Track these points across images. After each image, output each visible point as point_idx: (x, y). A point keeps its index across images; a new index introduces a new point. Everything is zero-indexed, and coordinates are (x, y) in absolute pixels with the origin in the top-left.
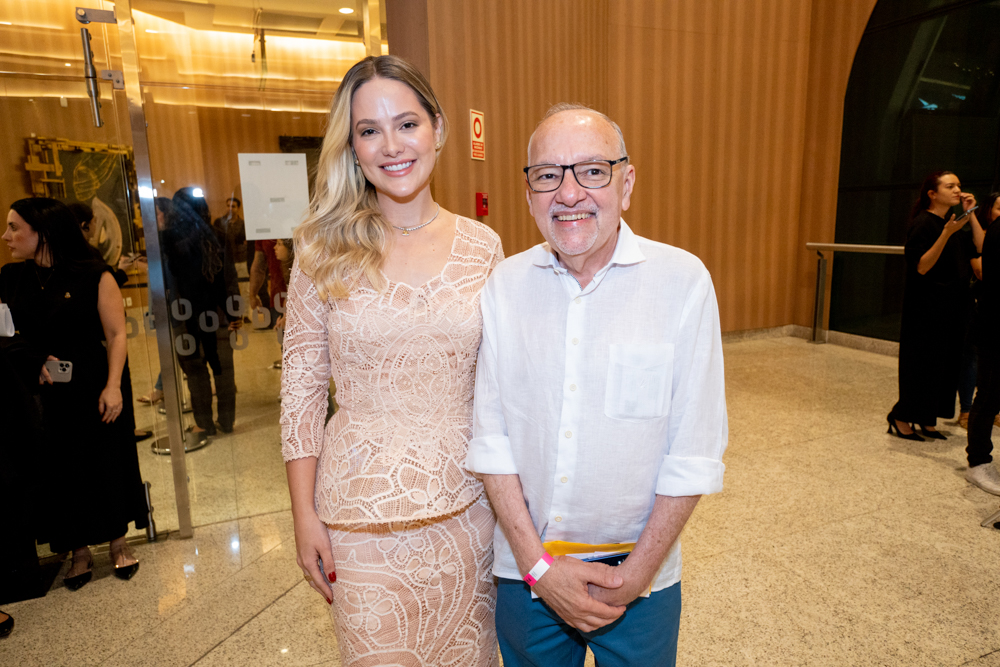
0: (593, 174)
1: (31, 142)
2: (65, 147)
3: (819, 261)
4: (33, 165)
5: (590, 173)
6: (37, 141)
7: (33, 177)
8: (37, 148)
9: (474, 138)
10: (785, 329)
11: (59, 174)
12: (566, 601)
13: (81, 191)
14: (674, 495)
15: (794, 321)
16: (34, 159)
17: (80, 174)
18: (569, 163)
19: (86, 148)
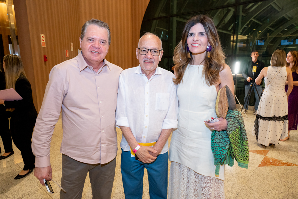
9: (42, 41)
12: (143, 155)
14: (166, 129)
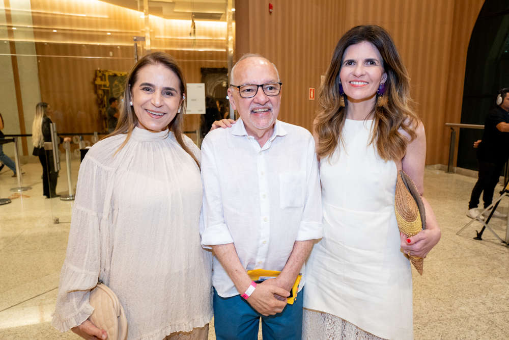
0: (270, 89)
1: (98, 72)
2: (111, 74)
3: (452, 133)
4: (98, 82)
5: (268, 89)
6: (100, 71)
7: (98, 87)
8: (100, 74)
10: (436, 166)
11: (108, 85)
13: (116, 93)
15: (441, 162)
16: (99, 79)
17: (116, 85)
18: (259, 84)
19: (118, 73)
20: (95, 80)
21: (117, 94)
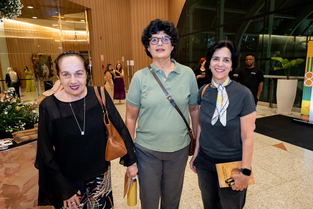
1: (34, 54)
2: (39, 55)
7: (34, 60)
11: (38, 59)
16: (34, 57)
17: (42, 59)
19: (43, 54)
20: (32, 57)
21: (42, 63)
